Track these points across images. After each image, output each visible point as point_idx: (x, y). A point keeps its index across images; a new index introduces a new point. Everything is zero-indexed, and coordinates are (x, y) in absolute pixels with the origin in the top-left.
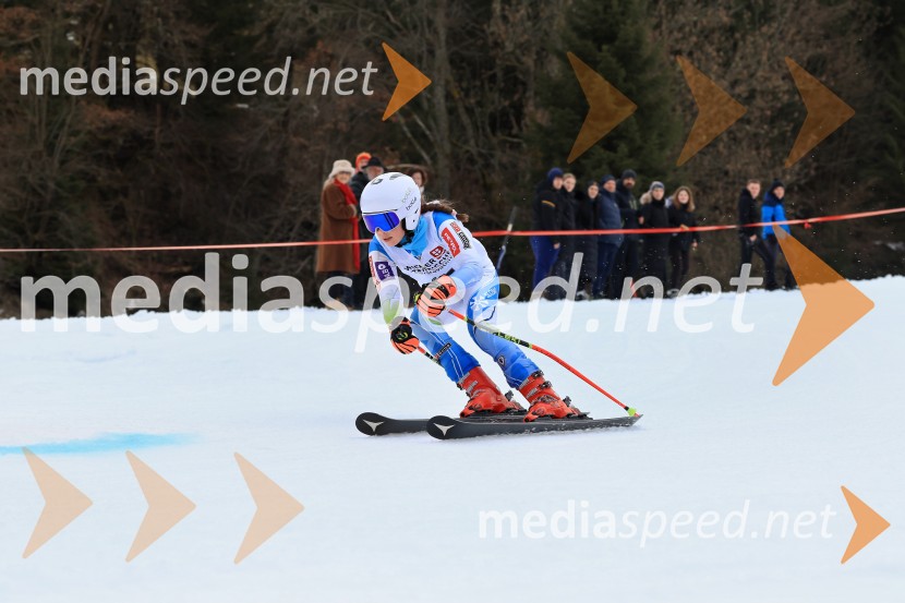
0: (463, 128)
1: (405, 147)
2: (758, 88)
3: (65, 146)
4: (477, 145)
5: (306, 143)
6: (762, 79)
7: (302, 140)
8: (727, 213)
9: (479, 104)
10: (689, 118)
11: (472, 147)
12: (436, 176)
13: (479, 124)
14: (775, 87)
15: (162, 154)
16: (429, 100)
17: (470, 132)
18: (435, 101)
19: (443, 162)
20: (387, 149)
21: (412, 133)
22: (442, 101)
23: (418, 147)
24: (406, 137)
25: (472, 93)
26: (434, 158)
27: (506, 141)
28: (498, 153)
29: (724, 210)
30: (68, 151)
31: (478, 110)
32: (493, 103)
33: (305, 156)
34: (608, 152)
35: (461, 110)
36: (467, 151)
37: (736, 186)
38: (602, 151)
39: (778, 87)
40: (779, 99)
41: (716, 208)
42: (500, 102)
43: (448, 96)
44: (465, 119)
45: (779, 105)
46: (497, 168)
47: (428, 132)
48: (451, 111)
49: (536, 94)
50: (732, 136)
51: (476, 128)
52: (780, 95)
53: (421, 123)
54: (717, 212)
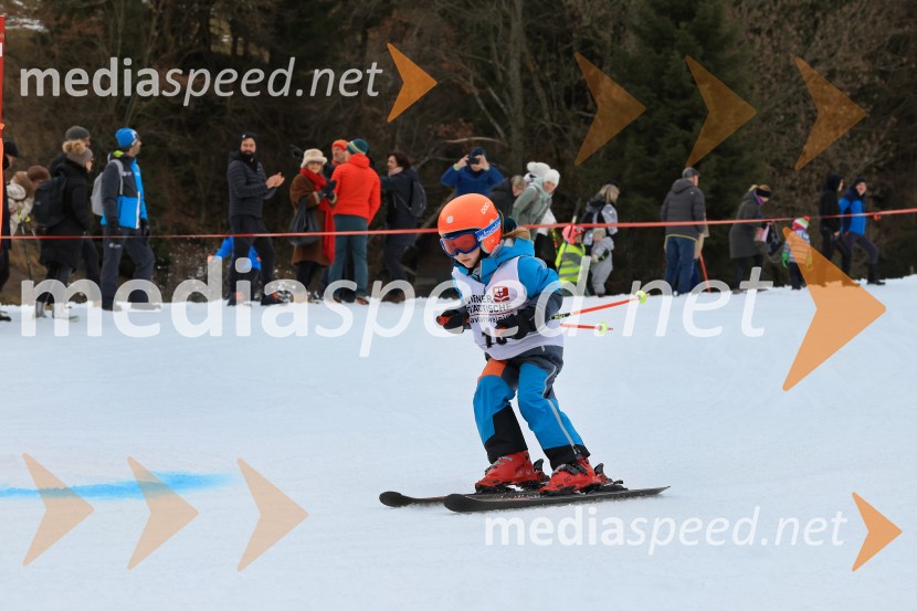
0: (538, 101)
1: (479, 119)
2: (838, 68)
3: (136, 110)
4: (552, 120)
5: (380, 112)
6: (842, 60)
7: (375, 109)
8: (803, 194)
9: (555, 77)
10: (766, 96)
11: (546, 122)
12: (510, 150)
13: (554, 98)
14: (854, 68)
15: (233, 120)
16: (503, 72)
17: (545, 105)
18: (510, 73)
19: (516, 136)
20: (461, 120)
21: (487, 105)
22: (517, 74)
23: (492, 120)
24: (480, 109)
25: (548, 65)
26: (507, 132)
27: (582, 117)
28: (573, 128)
29: (800, 192)
30: (139, 116)
31: (553, 84)
32: (569, 76)
33: (378, 126)
34: (683, 131)
35: (536, 84)
36: (542, 125)
37: (814, 167)
38: (677, 129)
39: (857, 68)
40: (859, 80)
41: (792, 188)
42: (575, 76)
43: (524, 69)
44: (540, 92)
45: (859, 86)
46: (571, 142)
47: (502, 106)
48: (527, 84)
49: (612, 68)
50: (810, 116)
51: (550, 101)
52: (860, 76)
53: (495, 96)
54: (793, 193)
